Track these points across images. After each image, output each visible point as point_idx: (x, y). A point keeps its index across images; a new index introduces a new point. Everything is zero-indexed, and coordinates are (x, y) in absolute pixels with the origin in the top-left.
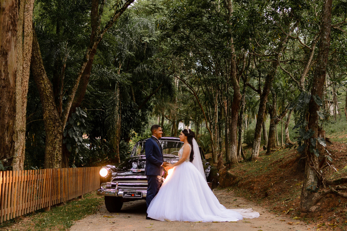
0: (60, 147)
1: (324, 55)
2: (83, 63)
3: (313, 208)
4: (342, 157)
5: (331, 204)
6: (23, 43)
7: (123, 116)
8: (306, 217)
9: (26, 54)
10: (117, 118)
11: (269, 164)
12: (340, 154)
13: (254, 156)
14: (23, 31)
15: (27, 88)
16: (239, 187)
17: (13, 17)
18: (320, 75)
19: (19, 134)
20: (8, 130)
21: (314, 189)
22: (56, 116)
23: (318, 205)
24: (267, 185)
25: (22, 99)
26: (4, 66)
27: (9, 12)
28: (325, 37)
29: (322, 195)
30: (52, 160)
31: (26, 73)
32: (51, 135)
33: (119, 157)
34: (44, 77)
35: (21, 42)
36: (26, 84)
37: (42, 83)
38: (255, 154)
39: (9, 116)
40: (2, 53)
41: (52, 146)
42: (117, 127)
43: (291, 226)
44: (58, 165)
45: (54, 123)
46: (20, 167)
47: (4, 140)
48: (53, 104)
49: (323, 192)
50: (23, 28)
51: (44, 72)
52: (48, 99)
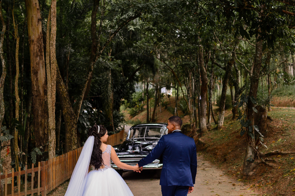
0: (76, 133)
1: (257, 68)
2: (89, 72)
3: (251, 173)
4: (278, 131)
5: (262, 170)
6: (50, 68)
7: (115, 90)
8: (246, 179)
9: (53, 76)
10: (110, 94)
11: (229, 133)
12: (277, 129)
13: (220, 125)
14: (50, 60)
15: (55, 99)
16: (207, 152)
17: (39, 46)
18: (254, 82)
19: (51, 131)
20: (41, 126)
21: (251, 160)
22: (72, 111)
23: (254, 171)
24: (227, 151)
25: (52, 107)
26: (35, 81)
27: (37, 43)
28: (258, 55)
29: (257, 164)
30: (70, 143)
31: (53, 89)
32: (69, 125)
33: (113, 125)
34: (62, 84)
35: (49, 68)
36: (54, 96)
37: (60, 88)
38: (221, 124)
39: (41, 116)
40: (34, 72)
41: (71, 133)
42: (111, 101)
43: (234, 187)
44: (75, 146)
45: (71, 117)
46: (53, 153)
47: (39, 133)
48: (69, 103)
49: (257, 162)
50: (50, 57)
51: (61, 80)
52: (65, 100)
